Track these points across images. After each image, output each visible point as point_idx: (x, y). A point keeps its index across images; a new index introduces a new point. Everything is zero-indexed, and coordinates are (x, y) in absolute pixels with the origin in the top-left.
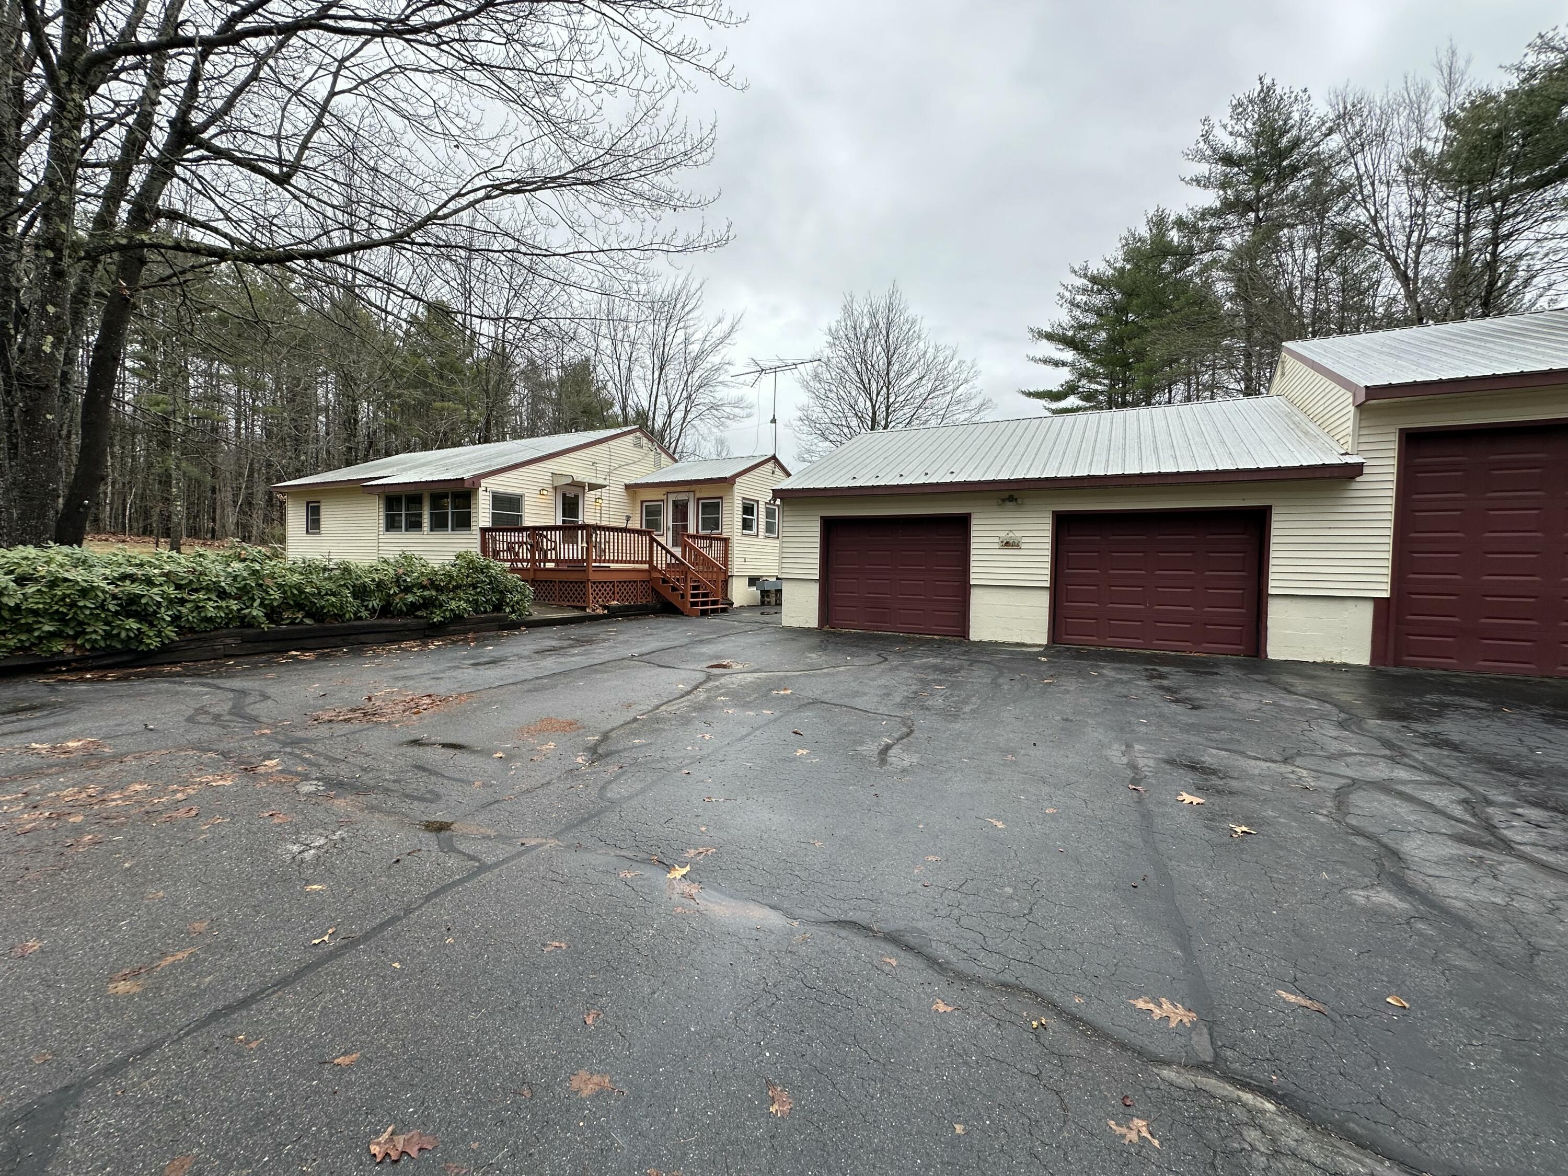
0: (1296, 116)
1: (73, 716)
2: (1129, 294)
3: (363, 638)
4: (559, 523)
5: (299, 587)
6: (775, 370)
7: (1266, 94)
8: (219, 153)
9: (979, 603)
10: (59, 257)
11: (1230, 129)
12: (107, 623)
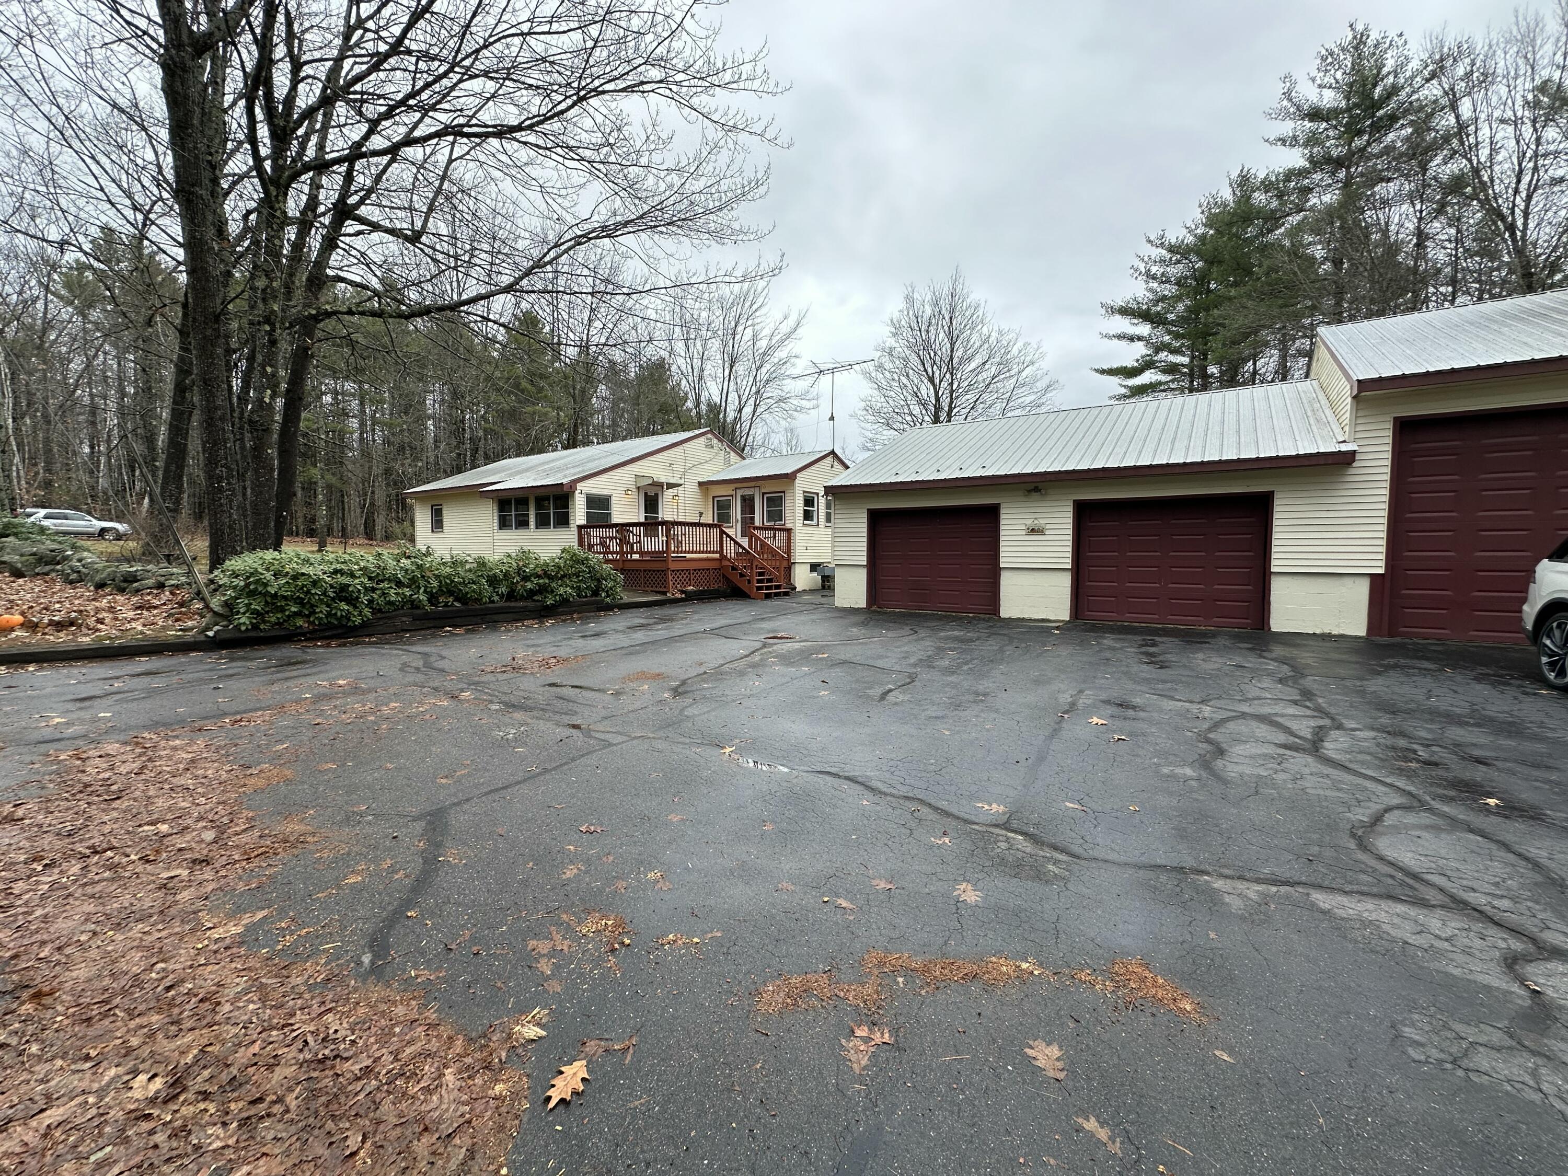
0: (1390, 64)
1: (328, 667)
2: (1211, 262)
3: (495, 617)
4: (642, 520)
5: (449, 576)
6: (833, 371)
7: (1359, 42)
8: (376, 227)
9: (1009, 585)
10: (273, 330)
11: (1319, 82)
12: (328, 606)
